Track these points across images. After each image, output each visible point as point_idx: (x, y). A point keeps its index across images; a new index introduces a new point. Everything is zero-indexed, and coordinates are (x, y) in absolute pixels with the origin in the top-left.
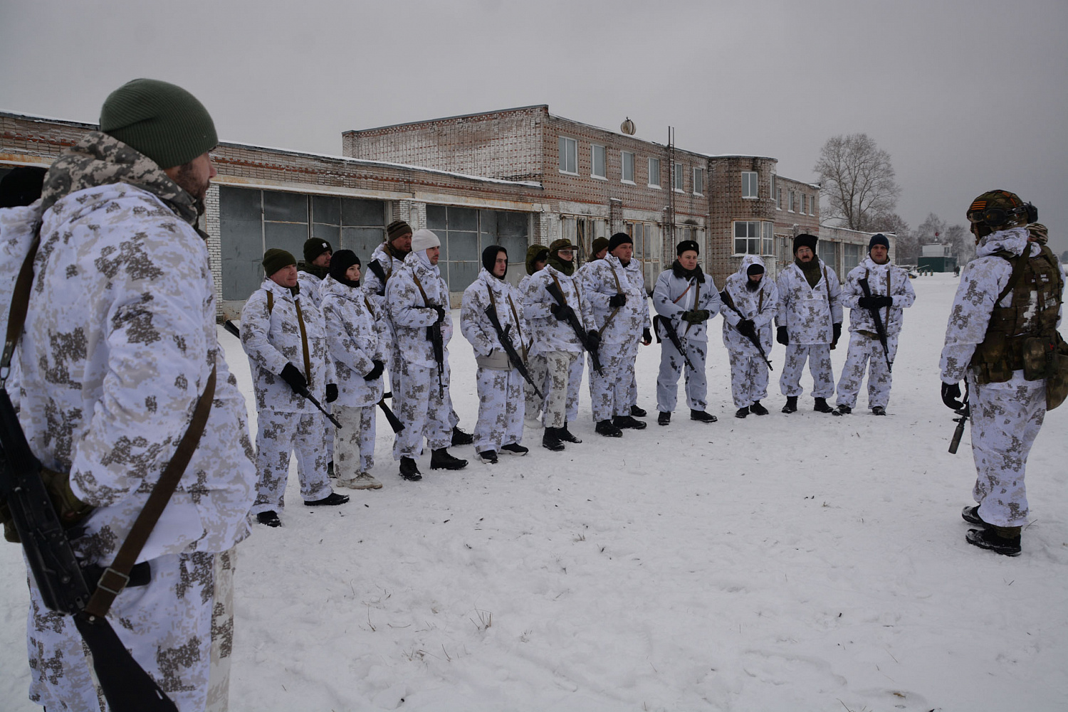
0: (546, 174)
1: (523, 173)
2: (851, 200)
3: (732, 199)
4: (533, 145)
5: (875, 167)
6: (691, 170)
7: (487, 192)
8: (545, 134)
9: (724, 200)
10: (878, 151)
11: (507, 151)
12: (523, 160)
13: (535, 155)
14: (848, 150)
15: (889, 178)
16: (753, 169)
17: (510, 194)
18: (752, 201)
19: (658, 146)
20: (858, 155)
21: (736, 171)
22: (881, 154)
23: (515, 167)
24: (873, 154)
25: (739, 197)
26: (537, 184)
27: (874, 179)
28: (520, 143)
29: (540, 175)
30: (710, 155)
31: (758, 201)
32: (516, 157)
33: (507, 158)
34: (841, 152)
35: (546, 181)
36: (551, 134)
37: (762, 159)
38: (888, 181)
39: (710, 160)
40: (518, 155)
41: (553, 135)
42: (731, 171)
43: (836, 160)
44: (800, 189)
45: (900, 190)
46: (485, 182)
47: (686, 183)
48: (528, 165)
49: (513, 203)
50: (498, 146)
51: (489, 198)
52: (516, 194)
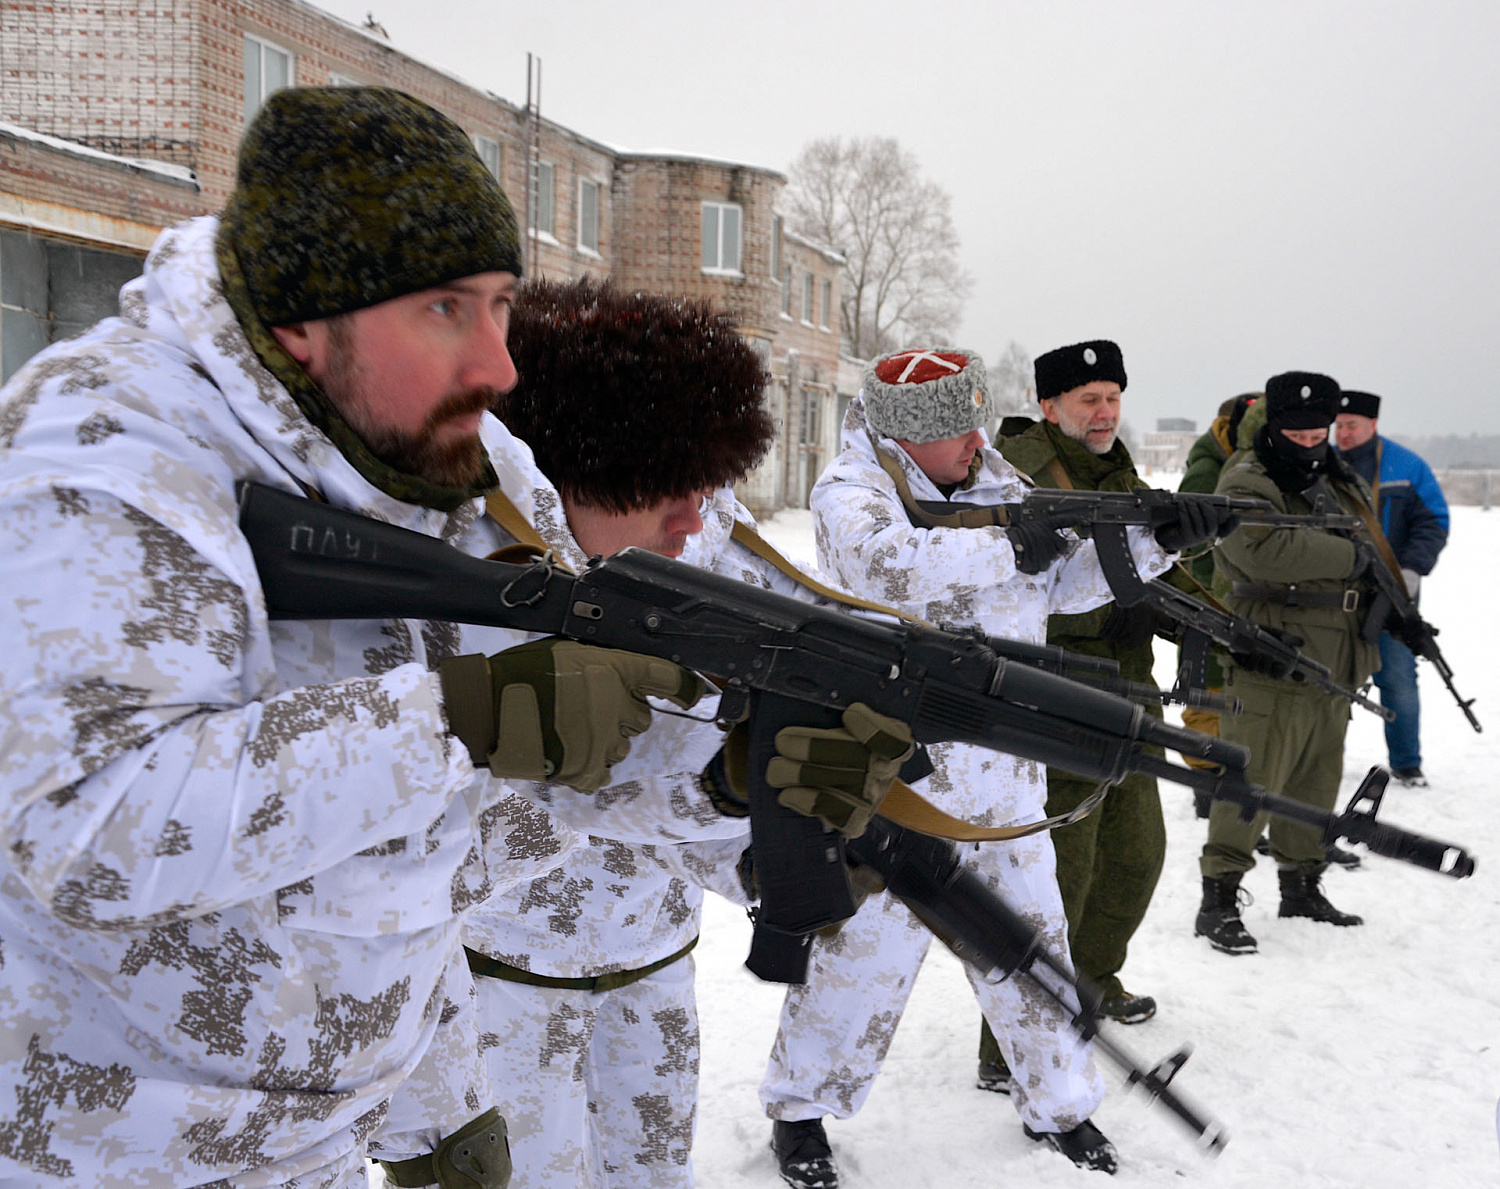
0: (206, 144)
1: (129, 132)
2: (858, 299)
3: (675, 273)
4: (163, 48)
5: (914, 221)
6: (574, 183)
7: (27, 174)
8: (205, 19)
9: (653, 273)
10: (923, 184)
11: (69, 55)
12: (126, 89)
13: (171, 81)
14: (854, 175)
15: (945, 252)
16: (733, 196)
17: (102, 192)
18: (729, 283)
19: (500, 105)
20: (876, 191)
21: (687, 199)
22: (931, 191)
23: (97, 109)
24: (911, 191)
25: (694, 268)
26: (182, 173)
27: (910, 251)
28: (117, 34)
29: (187, 145)
30: (621, 148)
31: (741, 284)
32: (101, 77)
33: (70, 76)
34: (838, 179)
35: (206, 167)
36: (221, 21)
37: (754, 172)
38: (944, 260)
39: (620, 162)
40: (110, 74)
41: (230, 25)
42: (675, 198)
43: (826, 196)
44: (804, 262)
45: (971, 283)
46: (25, 141)
47: (562, 218)
48: (147, 111)
49: (108, 223)
50: (30, 30)
51: (35, 197)
52: (121, 196)
